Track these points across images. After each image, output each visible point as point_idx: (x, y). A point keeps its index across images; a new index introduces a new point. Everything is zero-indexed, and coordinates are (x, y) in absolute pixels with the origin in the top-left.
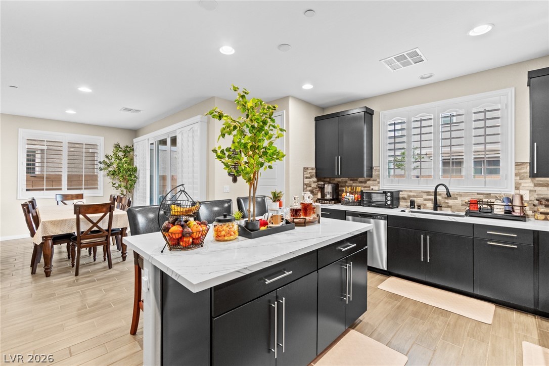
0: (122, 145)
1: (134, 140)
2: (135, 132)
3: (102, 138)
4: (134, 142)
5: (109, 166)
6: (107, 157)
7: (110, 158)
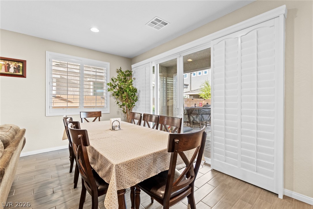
0: (124, 70)
1: (132, 66)
2: (131, 60)
3: (108, 64)
4: (132, 67)
5: (114, 87)
6: (112, 80)
7: (115, 80)
